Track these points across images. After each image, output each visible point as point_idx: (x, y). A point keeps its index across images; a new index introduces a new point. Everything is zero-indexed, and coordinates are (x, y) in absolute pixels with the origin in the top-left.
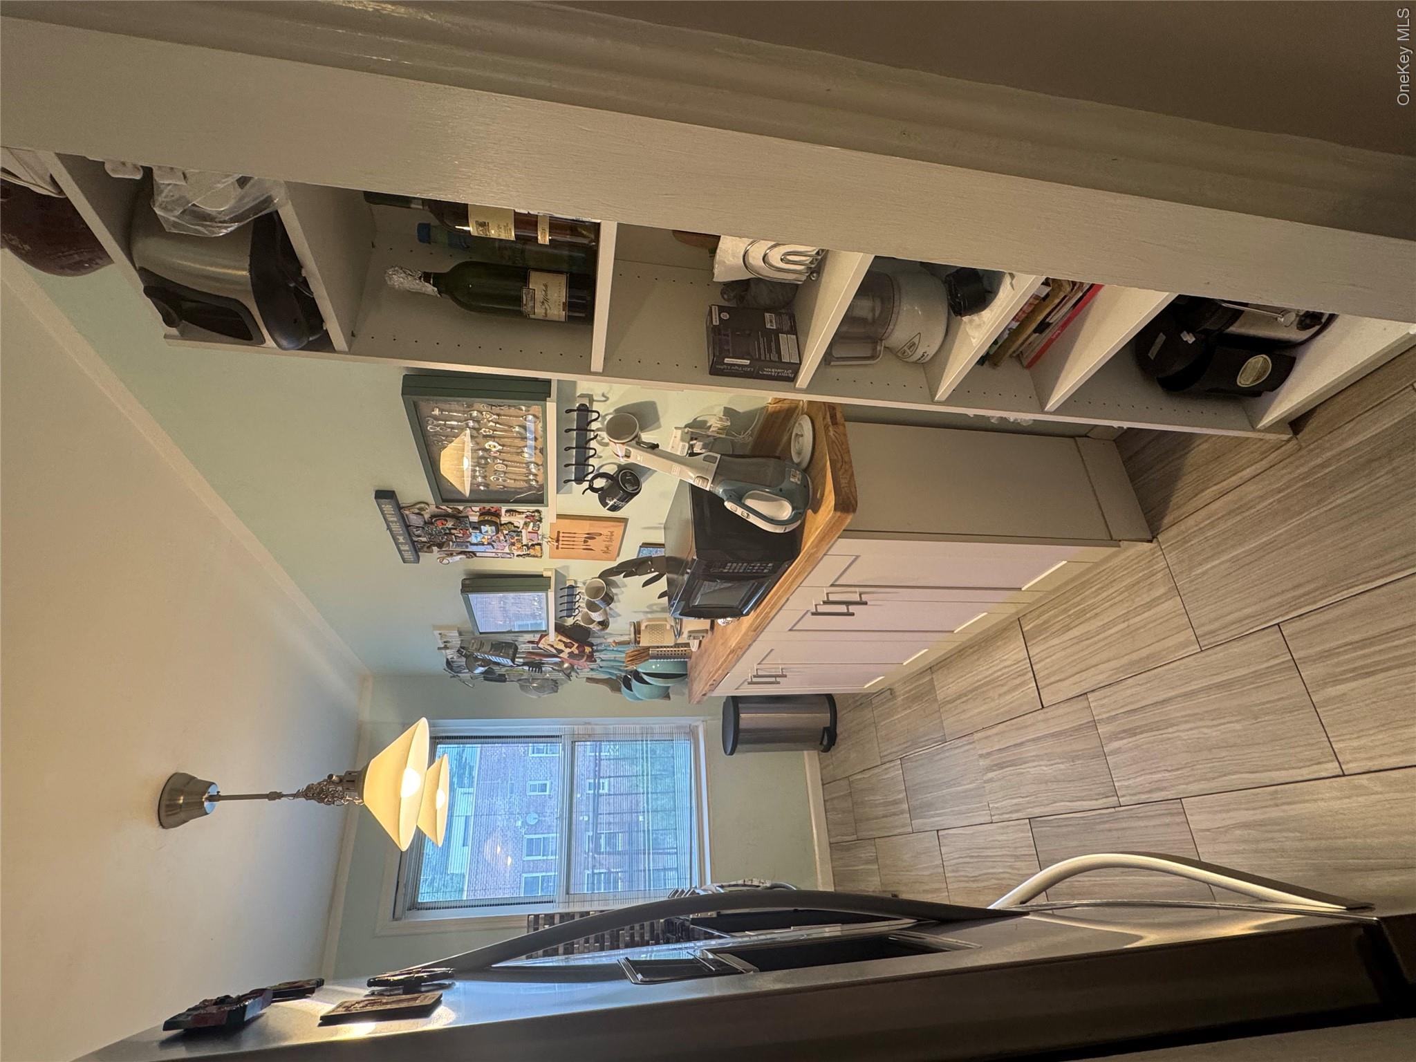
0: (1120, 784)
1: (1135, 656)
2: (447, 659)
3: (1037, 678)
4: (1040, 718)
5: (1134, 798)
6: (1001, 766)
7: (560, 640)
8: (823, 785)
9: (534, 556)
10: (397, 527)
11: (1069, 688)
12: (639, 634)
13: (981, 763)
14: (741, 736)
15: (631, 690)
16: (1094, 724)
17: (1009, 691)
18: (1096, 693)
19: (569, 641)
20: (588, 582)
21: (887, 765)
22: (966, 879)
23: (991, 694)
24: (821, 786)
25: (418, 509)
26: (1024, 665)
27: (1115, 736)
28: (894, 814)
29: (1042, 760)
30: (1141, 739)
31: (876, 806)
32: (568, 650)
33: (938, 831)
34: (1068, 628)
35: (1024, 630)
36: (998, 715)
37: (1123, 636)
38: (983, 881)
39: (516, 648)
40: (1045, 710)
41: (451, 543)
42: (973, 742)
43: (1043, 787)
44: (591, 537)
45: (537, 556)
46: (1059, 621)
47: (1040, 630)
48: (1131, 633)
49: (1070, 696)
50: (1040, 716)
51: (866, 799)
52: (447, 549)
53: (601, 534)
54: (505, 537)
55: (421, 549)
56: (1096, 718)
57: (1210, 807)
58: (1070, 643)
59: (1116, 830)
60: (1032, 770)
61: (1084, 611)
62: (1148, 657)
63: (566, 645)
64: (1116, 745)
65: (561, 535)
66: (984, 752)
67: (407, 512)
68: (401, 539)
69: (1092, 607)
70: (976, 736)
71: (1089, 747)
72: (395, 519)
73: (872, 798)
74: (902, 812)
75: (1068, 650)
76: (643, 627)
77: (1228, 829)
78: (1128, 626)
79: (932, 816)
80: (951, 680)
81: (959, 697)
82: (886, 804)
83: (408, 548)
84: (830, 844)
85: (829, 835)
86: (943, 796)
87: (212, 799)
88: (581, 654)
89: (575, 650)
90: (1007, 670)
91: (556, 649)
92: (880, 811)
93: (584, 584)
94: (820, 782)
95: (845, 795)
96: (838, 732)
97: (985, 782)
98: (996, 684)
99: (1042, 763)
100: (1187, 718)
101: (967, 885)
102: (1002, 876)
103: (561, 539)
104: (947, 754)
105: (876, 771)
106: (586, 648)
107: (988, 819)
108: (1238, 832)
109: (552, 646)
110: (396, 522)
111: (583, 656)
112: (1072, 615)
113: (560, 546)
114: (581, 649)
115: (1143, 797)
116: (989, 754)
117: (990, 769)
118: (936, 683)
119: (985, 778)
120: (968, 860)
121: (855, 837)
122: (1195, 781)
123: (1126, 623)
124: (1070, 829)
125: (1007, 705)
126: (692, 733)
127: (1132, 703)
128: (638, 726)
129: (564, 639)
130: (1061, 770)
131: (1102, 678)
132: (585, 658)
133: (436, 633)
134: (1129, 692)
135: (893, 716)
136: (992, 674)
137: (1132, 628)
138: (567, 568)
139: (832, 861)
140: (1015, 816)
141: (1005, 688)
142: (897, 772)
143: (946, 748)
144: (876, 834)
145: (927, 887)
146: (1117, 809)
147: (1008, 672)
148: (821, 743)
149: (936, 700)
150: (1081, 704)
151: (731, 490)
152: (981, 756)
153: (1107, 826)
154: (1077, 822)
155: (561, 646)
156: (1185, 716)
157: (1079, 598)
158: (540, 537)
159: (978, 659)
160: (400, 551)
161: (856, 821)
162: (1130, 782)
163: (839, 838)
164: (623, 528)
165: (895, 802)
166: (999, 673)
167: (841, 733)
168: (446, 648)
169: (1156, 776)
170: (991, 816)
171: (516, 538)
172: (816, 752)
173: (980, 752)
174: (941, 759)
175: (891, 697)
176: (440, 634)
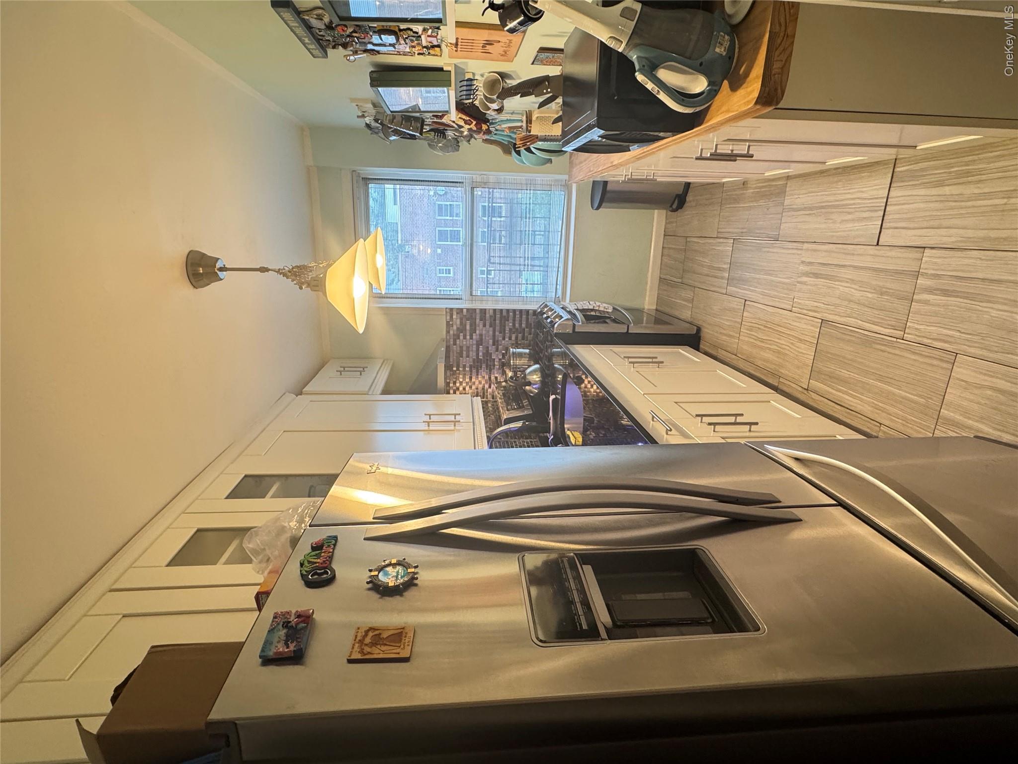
0: (911, 325)
1: (993, 234)
2: (366, 123)
3: (885, 218)
4: (871, 252)
5: (918, 338)
6: (816, 275)
7: (460, 118)
8: (665, 235)
9: (434, 55)
10: (301, 31)
11: (911, 237)
12: (531, 123)
13: (801, 268)
14: (608, 195)
15: (520, 156)
16: (917, 274)
17: (853, 220)
18: (934, 251)
19: (468, 118)
20: (486, 75)
21: (721, 240)
22: (756, 338)
23: (834, 217)
24: (663, 237)
25: (316, 15)
26: (880, 203)
27: (930, 290)
28: (716, 277)
29: (855, 284)
30: (952, 300)
31: (703, 266)
32: (467, 127)
33: (746, 300)
34: (940, 184)
35: (897, 169)
36: (833, 236)
37: (992, 211)
38: (768, 344)
39: (423, 121)
40: (877, 247)
41: (354, 43)
42: (802, 249)
43: (846, 303)
44: (489, 43)
45: (437, 55)
46: (936, 174)
47: (912, 175)
48: (1003, 211)
49: (908, 244)
50: (872, 250)
51: (697, 258)
52: (352, 48)
53: (499, 42)
54: (405, 41)
55: (328, 46)
56: (921, 271)
57: (977, 368)
58: (934, 198)
59: (889, 353)
60: (842, 288)
61: (968, 173)
62: (1005, 239)
63: (466, 122)
64: (926, 296)
65: (460, 41)
66: (808, 260)
67: (306, 17)
68: (307, 40)
69: (980, 172)
70: (806, 246)
71: (902, 289)
72: (297, 25)
73: (701, 259)
74: (722, 278)
75: (932, 205)
76: (534, 118)
77: (982, 387)
78: (1005, 204)
79: (745, 289)
80: (804, 191)
81: (805, 209)
82: (711, 267)
83: (314, 47)
84: (660, 278)
85: (660, 272)
86: (759, 279)
87: (222, 269)
88: (479, 130)
89: (473, 126)
90: (859, 201)
91: (457, 124)
92: (705, 271)
93: (482, 76)
94: (663, 233)
95: (681, 250)
96: (687, 200)
97: (798, 282)
98: (844, 210)
99: (853, 286)
100: (1006, 301)
101: (755, 342)
102: (784, 346)
103: (459, 44)
104: (775, 250)
105: (711, 241)
106: (483, 125)
107: (789, 307)
108: (989, 392)
109: (454, 122)
110: (298, 27)
111: (481, 132)
112: (953, 172)
113: (459, 49)
114: (479, 127)
115: (926, 341)
116: (811, 263)
117: (807, 274)
118: (787, 189)
119: (799, 279)
120: (762, 327)
121: (680, 280)
122: (979, 347)
123: (1005, 200)
124: (853, 339)
125: (844, 231)
126: (567, 187)
127: (963, 271)
128: (523, 178)
129: (464, 117)
130: (868, 297)
131: (948, 241)
132: (482, 133)
133: (354, 104)
134: (966, 261)
135: (738, 203)
136: (842, 200)
137: (1008, 207)
138: (466, 64)
139: (658, 290)
140: (811, 314)
141: (850, 217)
142: (728, 248)
143: (775, 245)
144: (696, 284)
145: (724, 332)
146: (898, 340)
147: (859, 204)
148: (671, 206)
149: (783, 204)
150: (916, 254)
151: (646, 58)
152: (803, 262)
153: (883, 348)
154: (860, 337)
155: (462, 123)
156: (1005, 299)
157: (970, 158)
158: (439, 41)
159: (837, 182)
160: (308, 50)
161: (684, 271)
162: (922, 327)
163: (668, 277)
164: (522, 37)
165: (719, 269)
166: (852, 202)
167: (690, 202)
168: (363, 116)
169: (945, 331)
170: (793, 307)
171: (416, 42)
172: (665, 211)
173: (803, 259)
174: (768, 252)
175: (742, 186)
176: (357, 105)
